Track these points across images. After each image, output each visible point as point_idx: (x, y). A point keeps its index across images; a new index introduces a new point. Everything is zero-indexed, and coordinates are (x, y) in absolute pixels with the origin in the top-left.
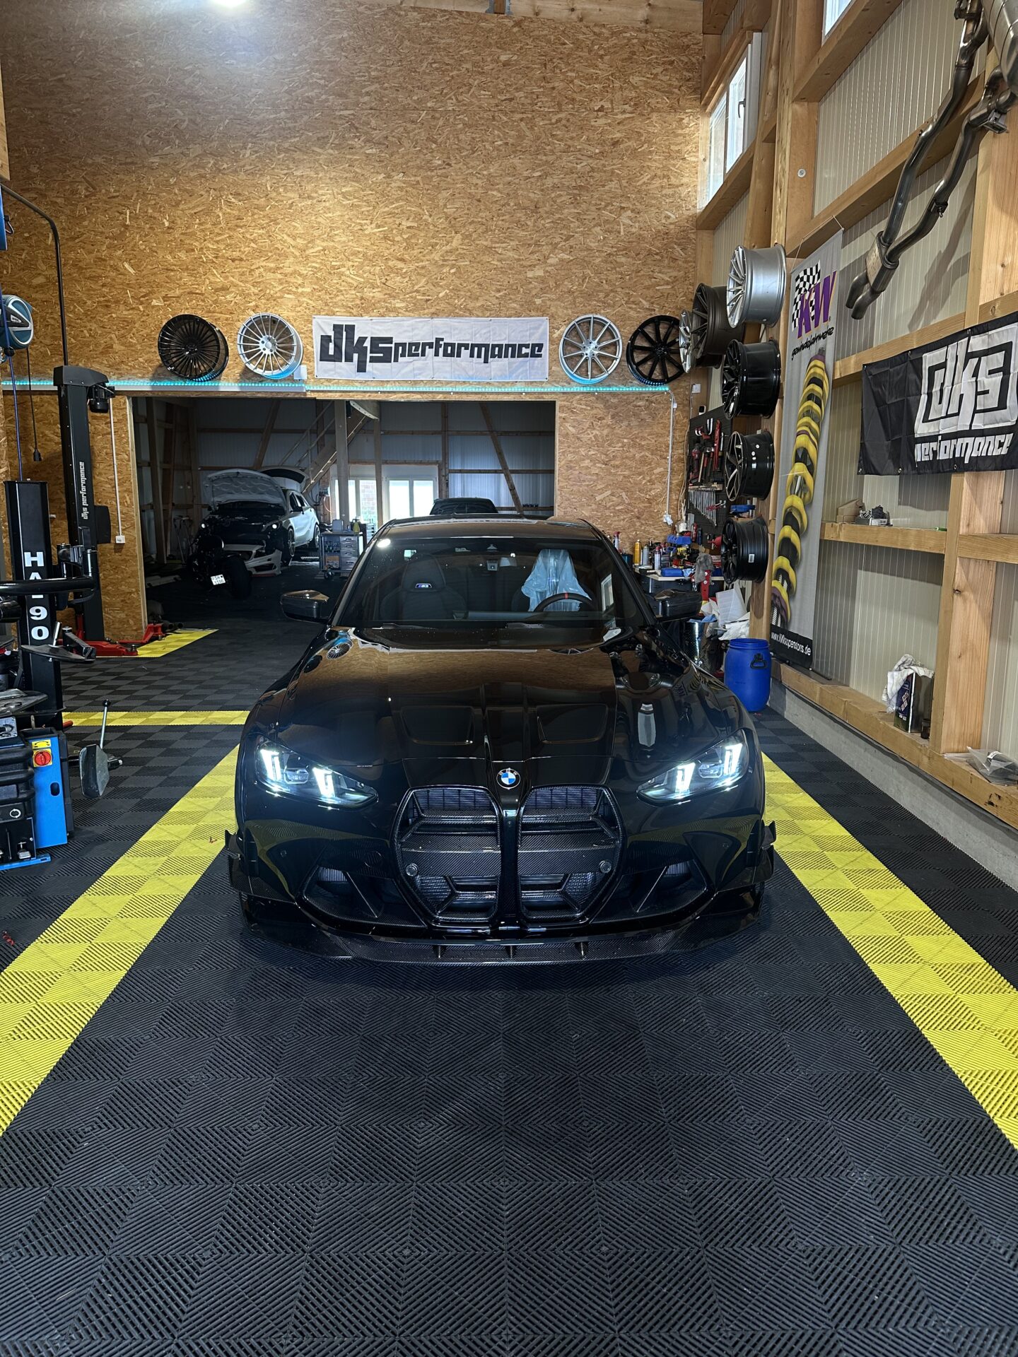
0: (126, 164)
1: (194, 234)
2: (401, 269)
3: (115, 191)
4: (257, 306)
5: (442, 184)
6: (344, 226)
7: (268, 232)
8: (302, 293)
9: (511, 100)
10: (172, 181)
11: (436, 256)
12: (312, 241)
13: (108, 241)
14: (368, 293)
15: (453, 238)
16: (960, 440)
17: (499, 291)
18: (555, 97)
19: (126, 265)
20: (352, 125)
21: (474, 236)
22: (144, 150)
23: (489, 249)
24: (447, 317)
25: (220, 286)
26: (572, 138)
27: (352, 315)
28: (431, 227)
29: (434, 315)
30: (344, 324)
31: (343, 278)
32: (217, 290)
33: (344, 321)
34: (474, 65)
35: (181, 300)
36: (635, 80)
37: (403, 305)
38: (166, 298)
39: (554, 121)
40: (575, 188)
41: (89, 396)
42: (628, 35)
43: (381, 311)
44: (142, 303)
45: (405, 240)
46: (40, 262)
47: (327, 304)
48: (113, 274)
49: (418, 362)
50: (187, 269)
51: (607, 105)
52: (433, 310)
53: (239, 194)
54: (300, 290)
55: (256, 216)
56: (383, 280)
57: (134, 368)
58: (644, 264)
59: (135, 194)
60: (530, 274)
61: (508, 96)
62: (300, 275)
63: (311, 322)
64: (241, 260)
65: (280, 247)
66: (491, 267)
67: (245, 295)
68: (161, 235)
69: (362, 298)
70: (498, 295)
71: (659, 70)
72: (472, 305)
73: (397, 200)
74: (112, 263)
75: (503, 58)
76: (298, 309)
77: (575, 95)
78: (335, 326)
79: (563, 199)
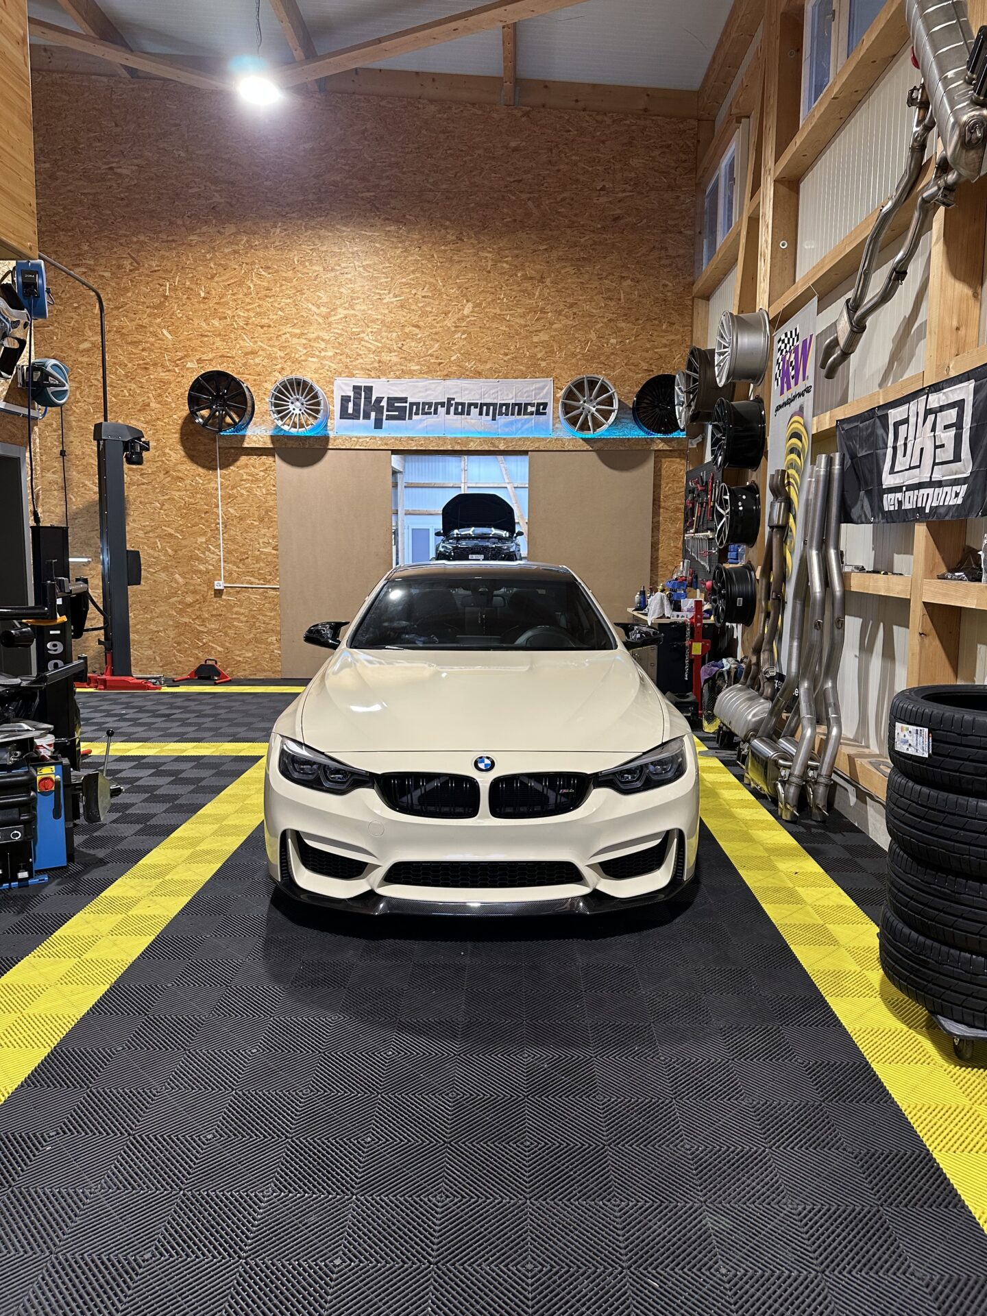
0: (167, 241)
1: (227, 303)
2: (417, 335)
3: (157, 266)
4: (283, 369)
5: (456, 258)
6: (363, 296)
7: (294, 301)
8: (324, 357)
9: (519, 181)
10: (208, 256)
11: (449, 323)
12: (334, 309)
13: (148, 310)
14: (385, 357)
15: (463, 306)
16: (922, 491)
17: (506, 354)
18: (560, 179)
19: (165, 332)
20: (374, 205)
21: (484, 305)
22: (183, 229)
23: (496, 317)
24: (458, 379)
25: (250, 350)
26: (576, 215)
27: (370, 376)
28: (444, 296)
29: (447, 377)
30: (363, 385)
31: (363, 343)
32: (247, 354)
33: (363, 382)
34: (485, 150)
35: (214, 363)
36: (635, 162)
37: (418, 367)
38: (200, 361)
39: (559, 199)
40: (578, 260)
41: (126, 449)
42: (628, 122)
43: (397, 373)
44: (177, 366)
45: (420, 308)
46: (87, 329)
47: (347, 367)
48: (152, 340)
49: (431, 419)
50: (220, 335)
51: (608, 185)
52: (445, 373)
53: (269, 268)
54: (323, 354)
55: (284, 287)
56: (400, 345)
57: (169, 424)
58: (643, 329)
59: (175, 268)
60: (535, 339)
61: (517, 178)
62: (323, 340)
63: (332, 383)
64: (269, 326)
65: (305, 315)
66: (499, 332)
67: (270, 357)
68: (197, 305)
69: (380, 362)
70: (506, 358)
71: (657, 153)
72: (482, 367)
73: (413, 272)
74: (151, 329)
75: (513, 144)
76: (321, 371)
77: (578, 176)
78: (355, 388)
79: (567, 269)
